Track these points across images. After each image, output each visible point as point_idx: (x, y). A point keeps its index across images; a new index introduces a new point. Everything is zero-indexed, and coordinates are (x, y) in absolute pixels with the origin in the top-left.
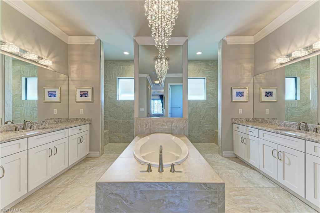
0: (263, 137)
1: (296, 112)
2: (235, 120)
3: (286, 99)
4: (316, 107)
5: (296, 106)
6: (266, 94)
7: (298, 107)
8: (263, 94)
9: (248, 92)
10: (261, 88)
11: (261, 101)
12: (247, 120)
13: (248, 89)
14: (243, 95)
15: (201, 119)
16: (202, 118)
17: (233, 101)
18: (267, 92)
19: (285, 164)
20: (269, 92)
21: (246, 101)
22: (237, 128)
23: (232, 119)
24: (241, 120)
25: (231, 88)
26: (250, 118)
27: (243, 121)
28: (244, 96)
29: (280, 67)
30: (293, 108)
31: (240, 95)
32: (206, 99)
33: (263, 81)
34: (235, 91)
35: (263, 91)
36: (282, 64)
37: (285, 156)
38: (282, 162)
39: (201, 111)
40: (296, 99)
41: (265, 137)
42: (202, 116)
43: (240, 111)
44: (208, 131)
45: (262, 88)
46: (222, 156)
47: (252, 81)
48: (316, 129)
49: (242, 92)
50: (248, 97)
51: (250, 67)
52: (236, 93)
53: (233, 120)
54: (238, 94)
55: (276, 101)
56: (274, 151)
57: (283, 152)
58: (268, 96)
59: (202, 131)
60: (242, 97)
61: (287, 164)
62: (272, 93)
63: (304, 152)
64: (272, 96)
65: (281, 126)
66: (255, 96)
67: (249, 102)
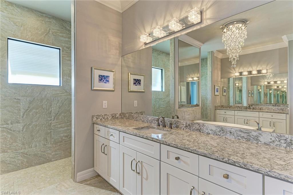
0: (124, 142)
1: (162, 103)
2: (97, 119)
3: (153, 90)
4: (173, 99)
5: (162, 98)
6: (135, 82)
7: (163, 98)
8: (132, 82)
9: (114, 78)
10: (129, 74)
11: (129, 91)
12: (113, 117)
13: (114, 72)
14: (108, 81)
15: (51, 120)
16: (53, 118)
17: (94, 88)
18: (135, 79)
19: (143, 179)
20: (138, 80)
21: (112, 89)
22: (98, 130)
23: (93, 117)
24: (106, 117)
25: (92, 68)
26: (117, 114)
27: (107, 118)
28: (110, 81)
29: (145, 47)
30: (160, 99)
31: (105, 80)
32: (61, 85)
33: (132, 65)
34: (97, 73)
35: (132, 78)
36: (146, 44)
37: (143, 167)
38: (141, 176)
39: (51, 105)
40: (162, 91)
41: (125, 142)
42: (53, 114)
43: (105, 104)
44: (64, 138)
45: (131, 74)
46: (76, 182)
47: (120, 63)
48: (171, 124)
49: (107, 76)
50: (114, 84)
51: (117, 43)
52: (99, 77)
53: (95, 119)
54: (102, 79)
55: (144, 91)
56: (133, 162)
57: (141, 161)
58: (137, 84)
59: (53, 140)
60: (107, 84)
61: (144, 178)
62: (140, 81)
63: (159, 160)
64: (140, 85)
65: (145, 122)
66: (124, 83)
67: (115, 90)
